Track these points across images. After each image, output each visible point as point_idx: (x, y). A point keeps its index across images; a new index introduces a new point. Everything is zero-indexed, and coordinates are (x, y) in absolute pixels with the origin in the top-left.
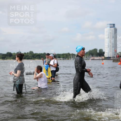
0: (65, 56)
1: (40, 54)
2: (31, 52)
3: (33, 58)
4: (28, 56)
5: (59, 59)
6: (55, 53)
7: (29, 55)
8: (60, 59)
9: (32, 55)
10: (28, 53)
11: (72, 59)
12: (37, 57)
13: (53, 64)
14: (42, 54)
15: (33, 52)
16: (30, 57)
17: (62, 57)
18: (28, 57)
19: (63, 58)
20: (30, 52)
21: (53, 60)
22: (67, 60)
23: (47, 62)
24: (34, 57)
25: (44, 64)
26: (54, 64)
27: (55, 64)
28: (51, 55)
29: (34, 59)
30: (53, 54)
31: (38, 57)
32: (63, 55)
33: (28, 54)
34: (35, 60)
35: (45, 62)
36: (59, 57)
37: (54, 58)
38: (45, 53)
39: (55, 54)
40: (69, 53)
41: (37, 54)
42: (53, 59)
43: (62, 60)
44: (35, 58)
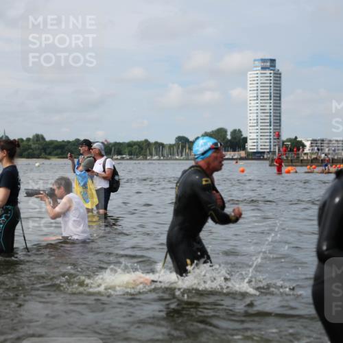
0: (136, 148)
1: (63, 141)
2: (39, 138)
3: (43, 154)
4: (29, 147)
5: (119, 157)
6: (106, 141)
7: (33, 146)
8: (123, 159)
9: (41, 147)
10: (28, 140)
11: (156, 157)
12: (55, 152)
13: (102, 169)
14: (69, 142)
15: (43, 138)
16: (37, 152)
17: (127, 150)
18: (30, 151)
19: (130, 154)
20: (34, 137)
21: (103, 159)
22: (141, 160)
23: (83, 164)
24: (48, 151)
25: (75, 172)
26: (104, 171)
27: (106, 170)
28: (95, 146)
29: (46, 158)
30: (102, 143)
31: (59, 151)
32: (130, 145)
33: (31, 143)
34: (49, 159)
35: (79, 164)
36: (119, 153)
37: (103, 153)
38: (77, 140)
39: (106, 143)
40: (146, 141)
41: (56, 141)
42: (102, 156)
43: (127, 159)
44: (50, 154)
